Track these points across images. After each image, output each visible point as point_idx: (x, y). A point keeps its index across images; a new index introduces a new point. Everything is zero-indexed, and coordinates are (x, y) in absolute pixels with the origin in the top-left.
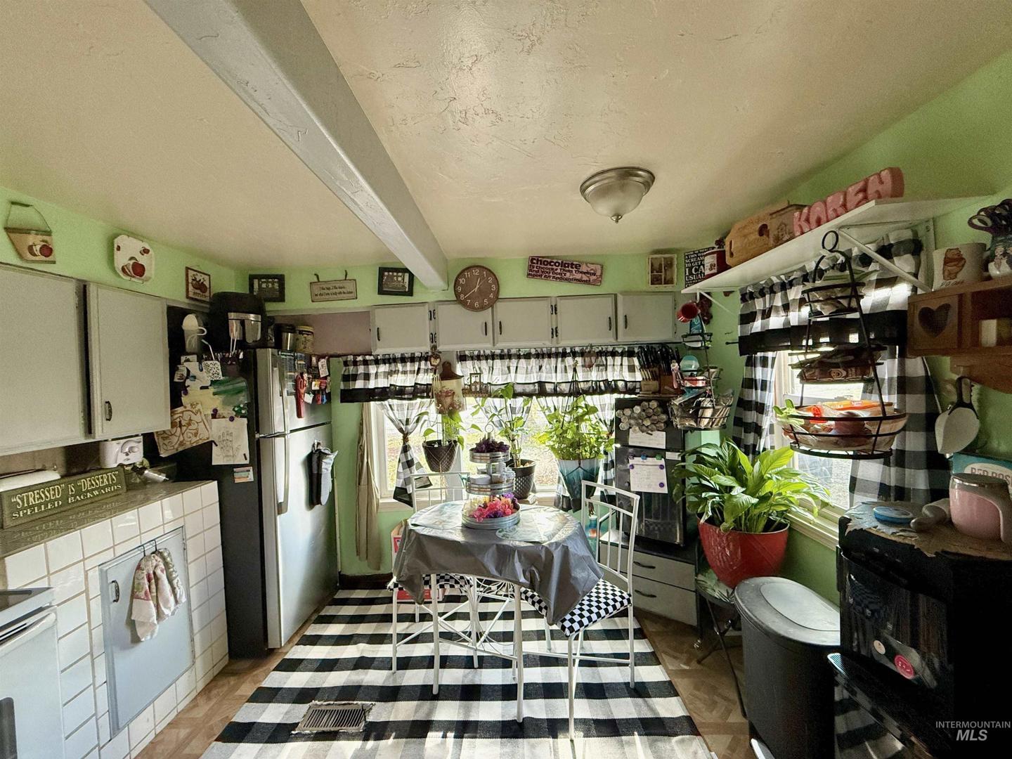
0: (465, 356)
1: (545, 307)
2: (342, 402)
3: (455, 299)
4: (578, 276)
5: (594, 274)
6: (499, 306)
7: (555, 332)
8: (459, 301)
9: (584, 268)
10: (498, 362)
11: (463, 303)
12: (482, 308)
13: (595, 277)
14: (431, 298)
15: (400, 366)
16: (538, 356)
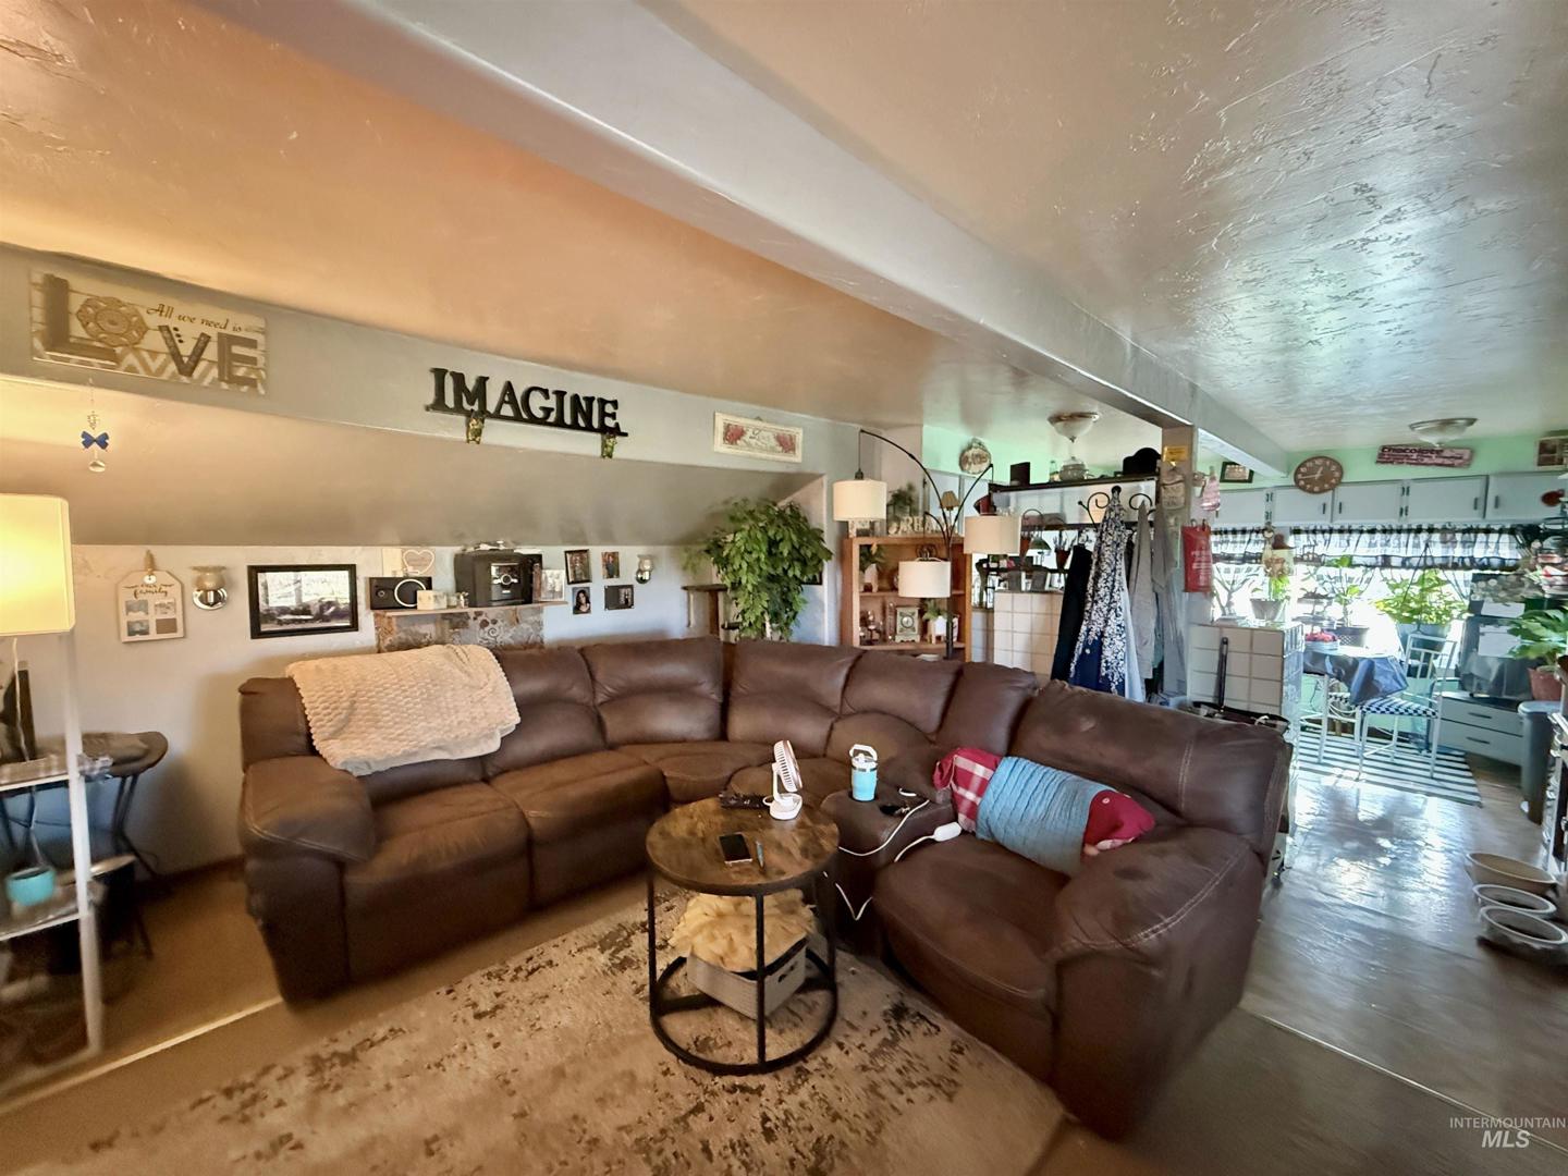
0: (1300, 530)
1: (1397, 489)
3: (1294, 483)
4: (1440, 461)
5: (1460, 458)
6: (1341, 490)
7: (1403, 511)
8: (1297, 485)
9: (1447, 453)
10: (1336, 536)
11: (1303, 488)
12: (1323, 491)
13: (1461, 461)
14: (1268, 484)
15: (1230, 537)
16: (1384, 531)
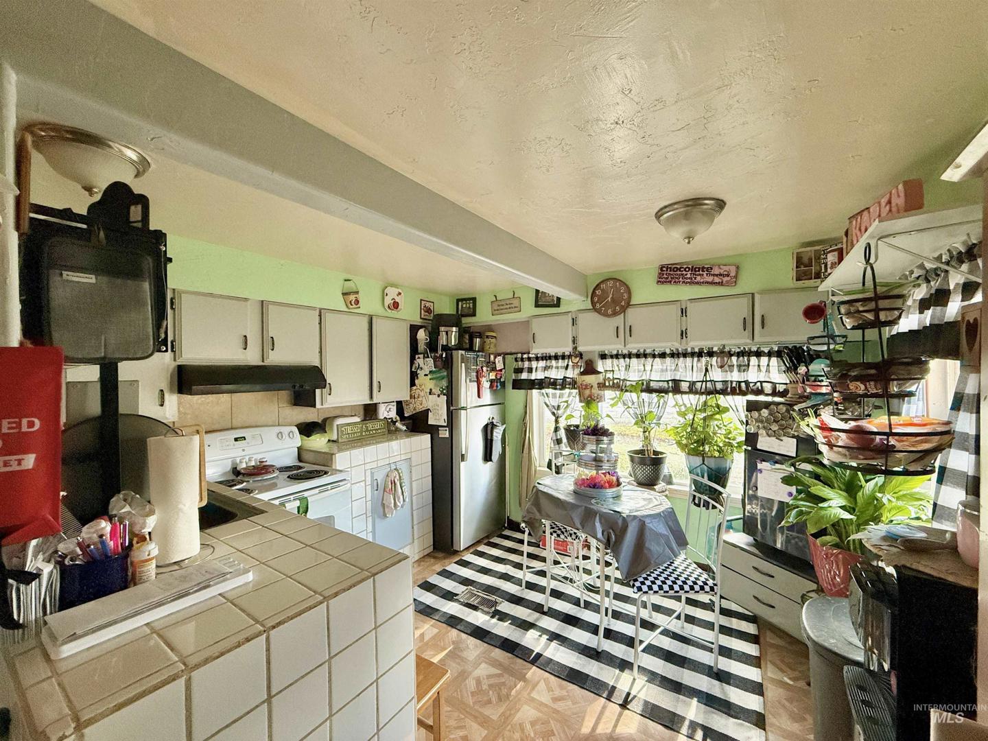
0: (606, 355)
1: (675, 310)
2: (513, 388)
3: (591, 307)
4: (710, 279)
5: (728, 275)
6: (630, 311)
7: (683, 334)
8: (595, 309)
9: (716, 271)
10: (634, 361)
11: (598, 311)
12: (615, 314)
13: (729, 278)
14: (573, 308)
15: (554, 362)
16: (673, 355)
